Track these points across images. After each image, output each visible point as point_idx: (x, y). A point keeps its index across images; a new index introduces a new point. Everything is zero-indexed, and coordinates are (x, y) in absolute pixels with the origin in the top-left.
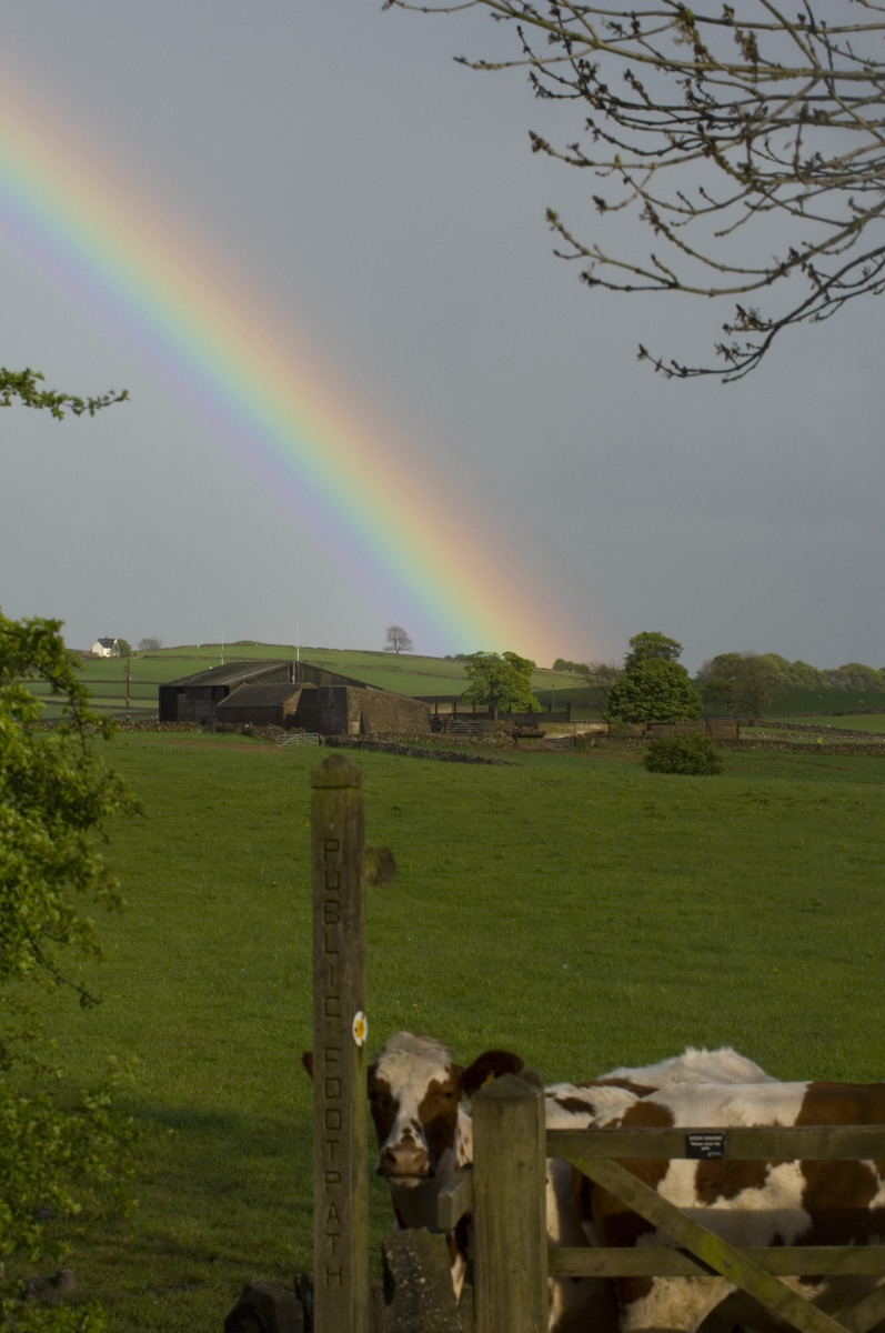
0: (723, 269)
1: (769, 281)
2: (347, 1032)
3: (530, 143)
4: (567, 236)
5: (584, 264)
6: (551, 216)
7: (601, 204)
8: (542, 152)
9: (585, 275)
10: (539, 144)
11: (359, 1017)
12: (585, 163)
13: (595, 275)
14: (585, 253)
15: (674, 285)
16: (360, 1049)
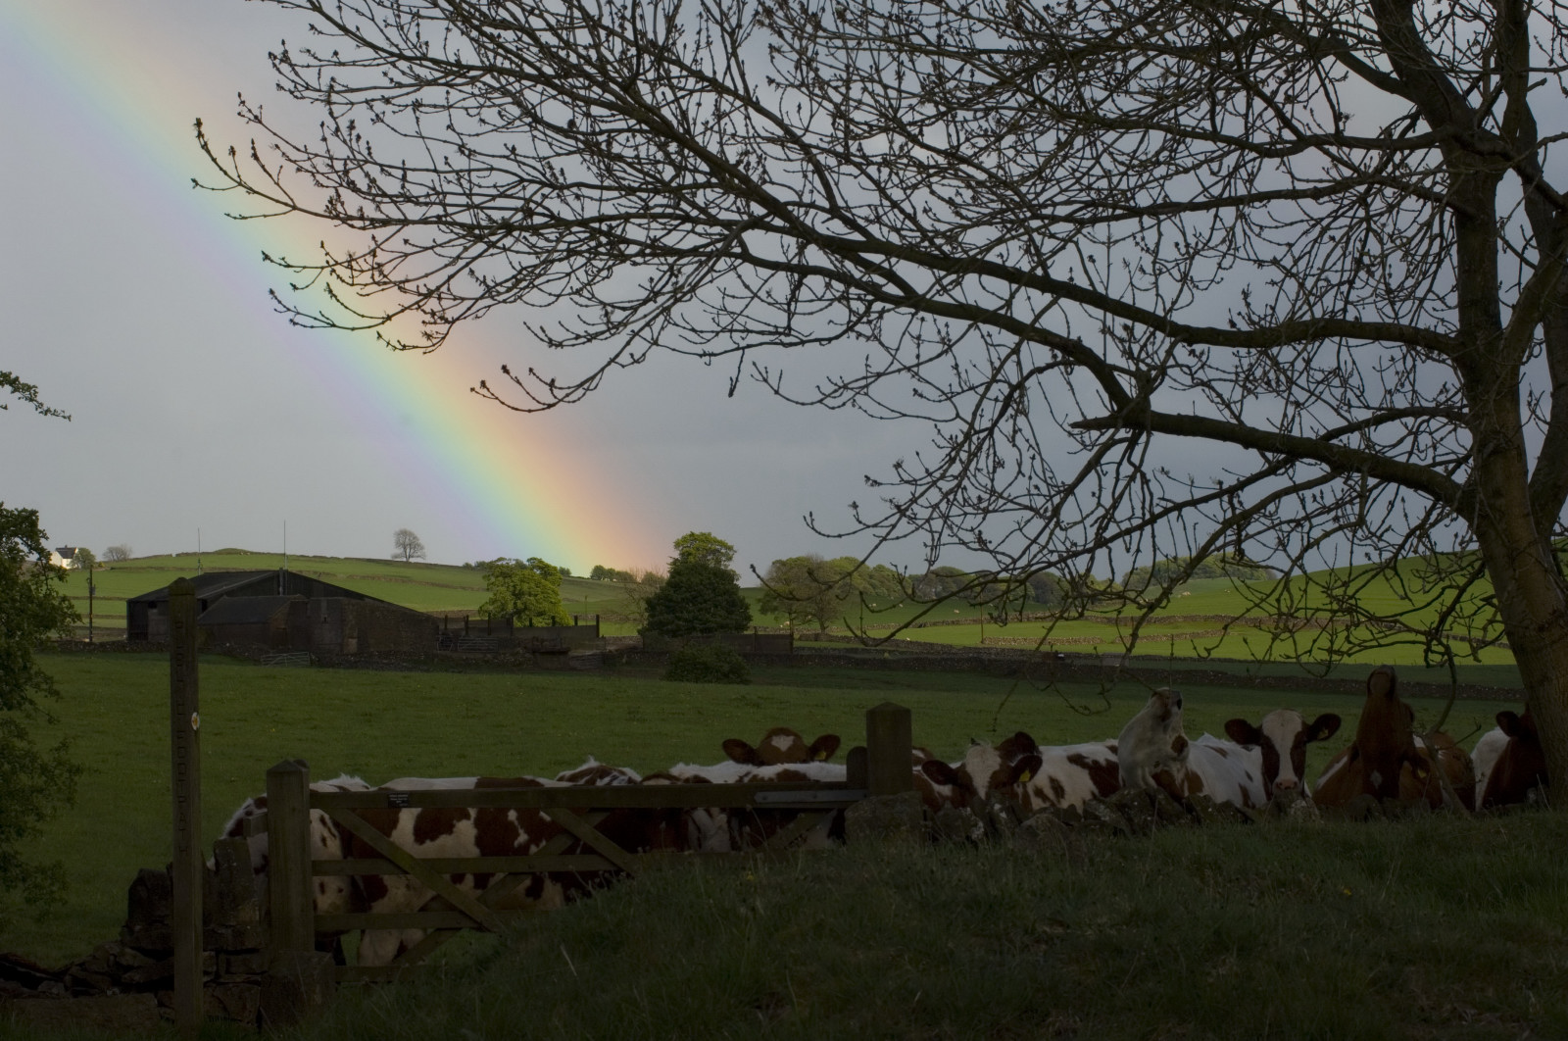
0: (363, 316)
1: (383, 323)
2: (189, 722)
3: (262, 256)
4: (280, 302)
5: (291, 315)
6: (272, 292)
7: (295, 287)
8: (268, 261)
9: (291, 321)
10: (266, 257)
11: (195, 715)
12: (288, 266)
13: (296, 320)
14: (289, 310)
15: (333, 325)
16: (196, 732)
